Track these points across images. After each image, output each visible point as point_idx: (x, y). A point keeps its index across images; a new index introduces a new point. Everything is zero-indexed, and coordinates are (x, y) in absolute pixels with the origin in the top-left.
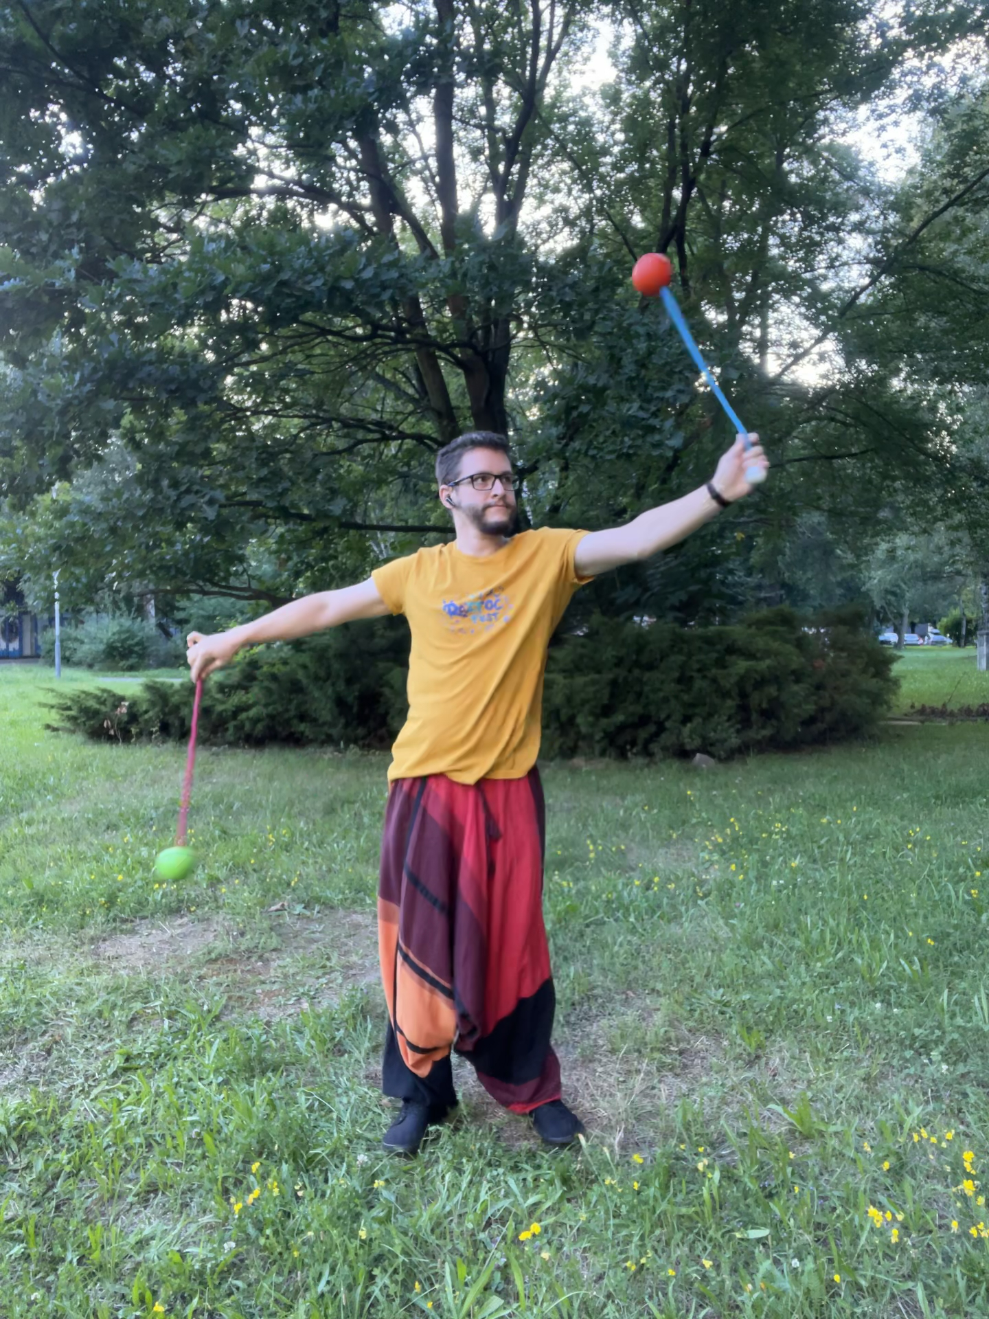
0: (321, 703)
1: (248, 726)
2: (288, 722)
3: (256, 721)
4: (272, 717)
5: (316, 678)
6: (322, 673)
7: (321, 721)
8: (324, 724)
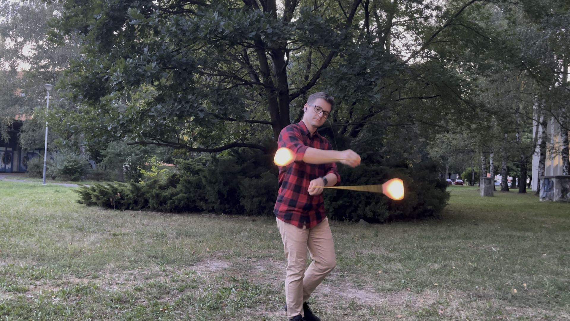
0: (211, 194)
1: (176, 202)
2: (194, 201)
3: (180, 200)
4: (187, 199)
5: (210, 182)
6: (214, 181)
7: (209, 201)
8: (211, 202)
